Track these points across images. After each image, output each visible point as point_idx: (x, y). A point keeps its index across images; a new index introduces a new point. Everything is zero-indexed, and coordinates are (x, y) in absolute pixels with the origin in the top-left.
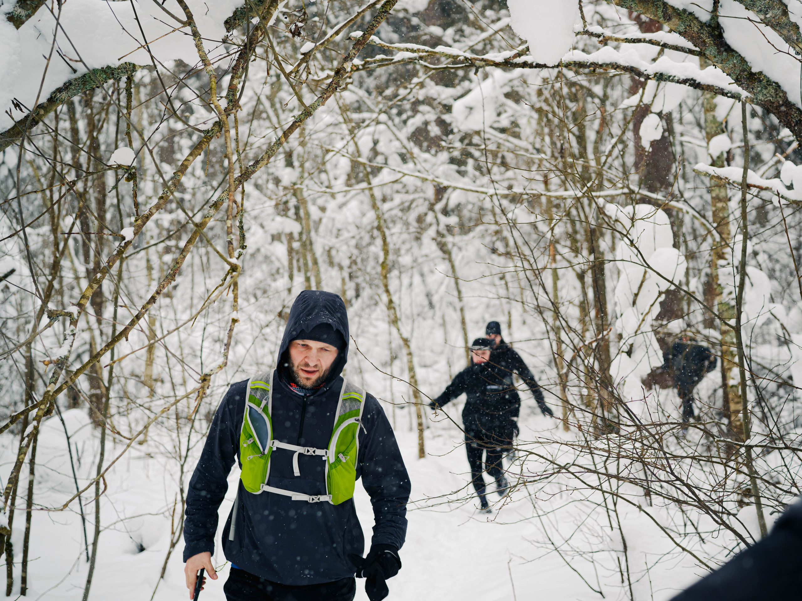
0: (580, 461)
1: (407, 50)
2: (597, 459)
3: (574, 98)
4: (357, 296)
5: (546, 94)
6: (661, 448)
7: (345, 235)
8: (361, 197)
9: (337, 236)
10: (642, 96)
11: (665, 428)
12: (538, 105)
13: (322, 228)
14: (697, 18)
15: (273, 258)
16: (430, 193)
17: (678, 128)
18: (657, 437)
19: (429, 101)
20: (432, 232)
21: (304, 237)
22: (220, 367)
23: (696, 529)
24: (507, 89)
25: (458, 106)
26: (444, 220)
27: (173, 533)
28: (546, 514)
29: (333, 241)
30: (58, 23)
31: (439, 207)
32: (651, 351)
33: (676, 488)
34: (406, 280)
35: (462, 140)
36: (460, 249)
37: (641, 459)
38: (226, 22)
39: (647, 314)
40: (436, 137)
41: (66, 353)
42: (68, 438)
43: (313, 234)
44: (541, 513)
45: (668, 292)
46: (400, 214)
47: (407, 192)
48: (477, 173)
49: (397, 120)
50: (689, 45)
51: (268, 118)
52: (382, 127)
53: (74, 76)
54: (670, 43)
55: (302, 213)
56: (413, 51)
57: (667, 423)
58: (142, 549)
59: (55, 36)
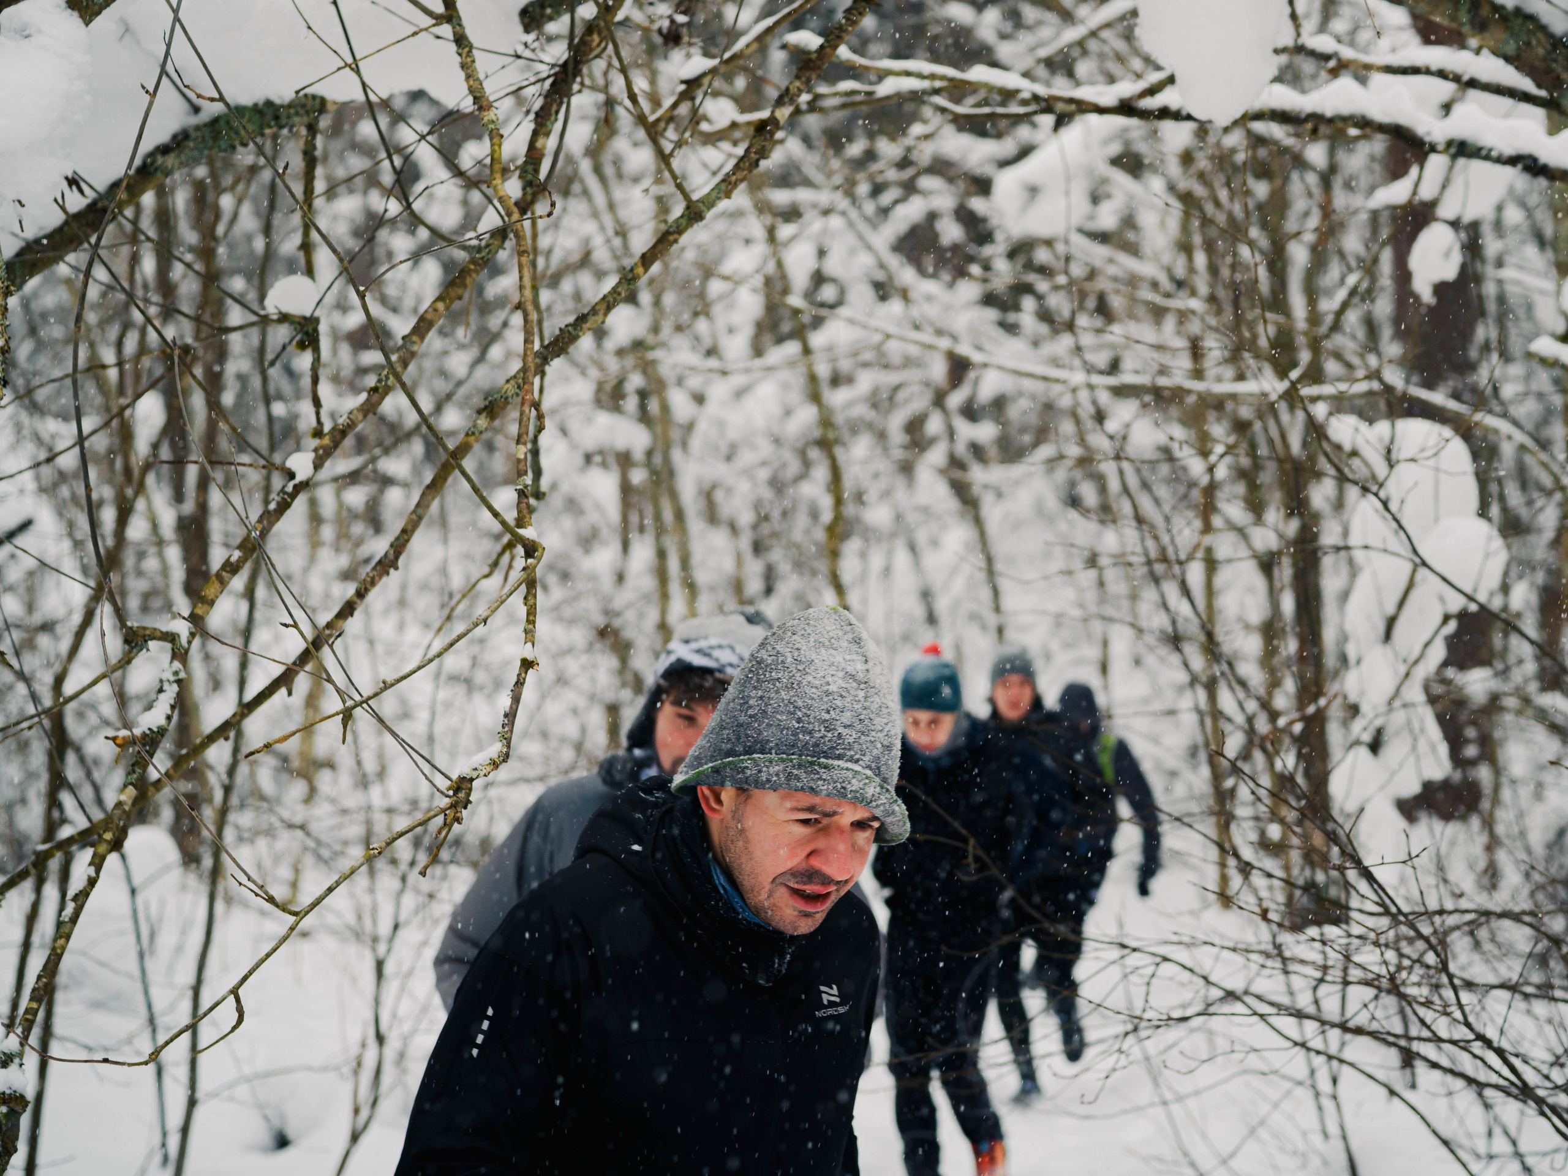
0: (1261, 986)
1: (908, 74)
2: (1297, 982)
3: (1263, 172)
4: (769, 591)
5: (1203, 163)
6: (1444, 967)
7: (747, 457)
8: (785, 375)
9: (729, 458)
10: (1417, 185)
11: (1451, 920)
12: (1183, 185)
13: (696, 442)
14: (1543, 28)
15: (587, 505)
16: (938, 370)
17: (1492, 246)
18: (1433, 940)
19: (941, 167)
20: (937, 456)
21: (658, 460)
22: (495, 765)
23: (1514, 1143)
24: (1115, 149)
25: (1006, 183)
26: (966, 431)
27: (357, 1111)
28: (1180, 1099)
29: (718, 470)
30: (177, 19)
31: (955, 399)
32: (1423, 746)
33: (1475, 1056)
34: (877, 561)
35: (1012, 255)
36: (999, 495)
37: (1395, 988)
38: (524, 13)
39: (1416, 662)
40: (955, 248)
41: (162, 721)
42: (133, 892)
43: (676, 455)
44: (1169, 1096)
45: (1463, 616)
46: (870, 414)
47: (886, 366)
48: (1044, 329)
49: (869, 208)
50: (1526, 84)
51: (586, 193)
52: (835, 222)
53: (194, 120)
54: (1484, 77)
55: (654, 406)
56: (921, 76)
57: (1456, 911)
58: (282, 1142)
59: (169, 46)
